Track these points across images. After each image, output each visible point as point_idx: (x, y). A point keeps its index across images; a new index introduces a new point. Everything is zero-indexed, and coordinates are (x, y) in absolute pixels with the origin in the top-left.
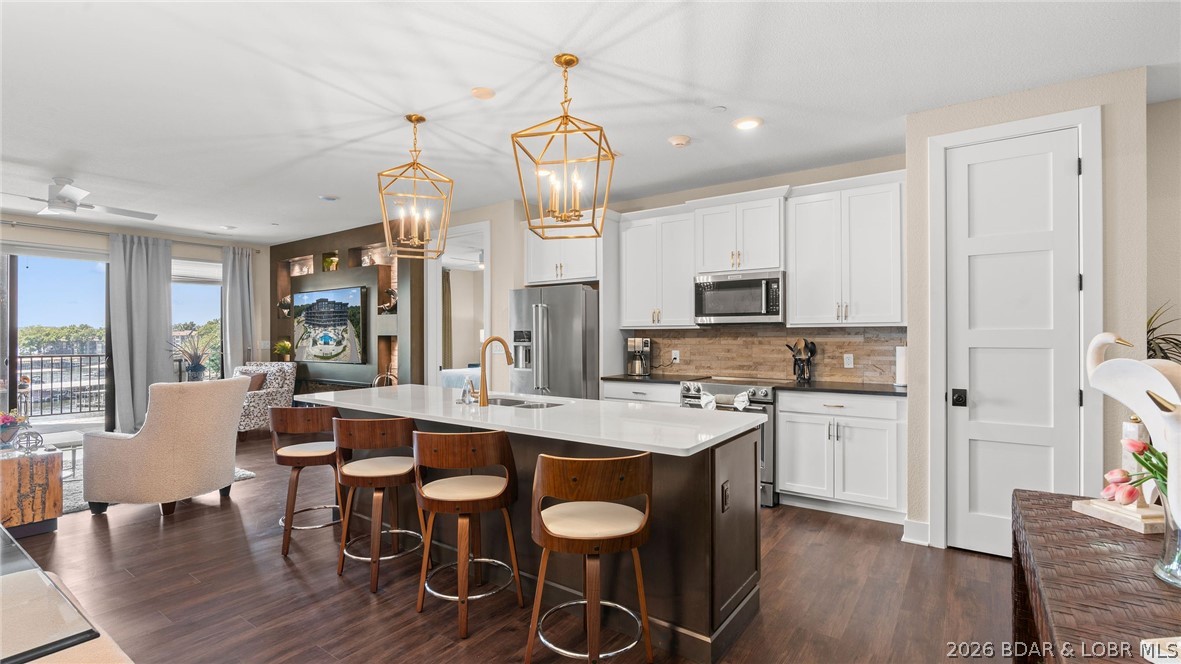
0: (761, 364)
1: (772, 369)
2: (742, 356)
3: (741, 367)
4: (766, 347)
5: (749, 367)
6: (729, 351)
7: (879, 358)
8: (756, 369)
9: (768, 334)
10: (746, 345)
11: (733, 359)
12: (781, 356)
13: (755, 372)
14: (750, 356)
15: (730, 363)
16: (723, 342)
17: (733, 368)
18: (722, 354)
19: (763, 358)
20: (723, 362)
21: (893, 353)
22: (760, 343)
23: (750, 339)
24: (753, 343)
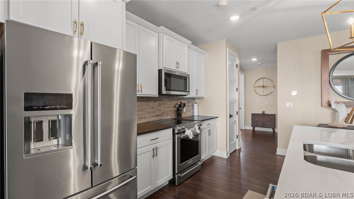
0: (164, 113)
1: (167, 115)
2: (158, 110)
3: (157, 116)
4: (166, 106)
5: (160, 115)
6: (153, 108)
7: (190, 108)
8: (162, 116)
9: (166, 100)
10: (159, 105)
11: (154, 112)
12: (169, 109)
13: (162, 117)
14: (160, 110)
15: (154, 114)
16: (151, 104)
17: (155, 116)
18: (150, 110)
19: (165, 111)
20: (151, 114)
21: (193, 106)
22: (164, 104)
23: (160, 102)
24: (161, 104)
